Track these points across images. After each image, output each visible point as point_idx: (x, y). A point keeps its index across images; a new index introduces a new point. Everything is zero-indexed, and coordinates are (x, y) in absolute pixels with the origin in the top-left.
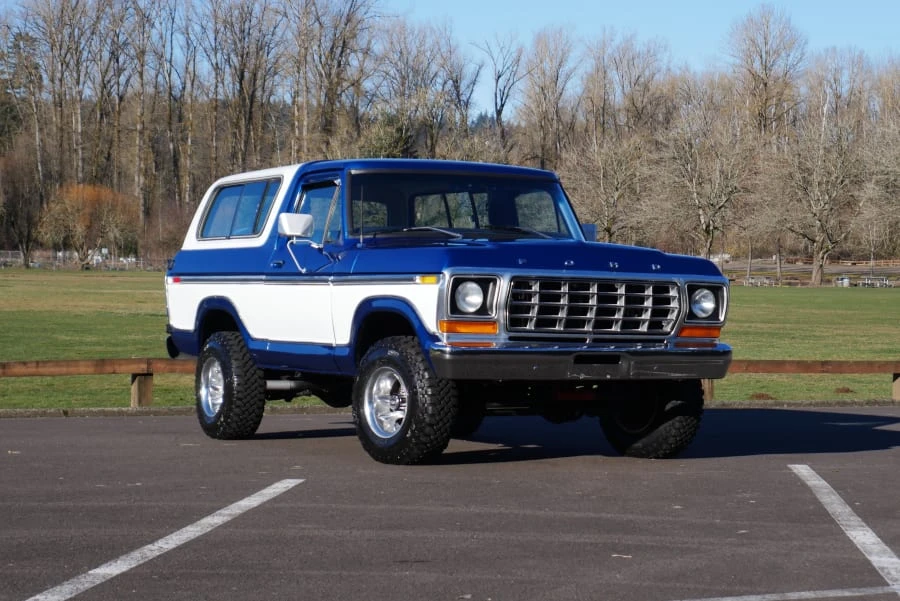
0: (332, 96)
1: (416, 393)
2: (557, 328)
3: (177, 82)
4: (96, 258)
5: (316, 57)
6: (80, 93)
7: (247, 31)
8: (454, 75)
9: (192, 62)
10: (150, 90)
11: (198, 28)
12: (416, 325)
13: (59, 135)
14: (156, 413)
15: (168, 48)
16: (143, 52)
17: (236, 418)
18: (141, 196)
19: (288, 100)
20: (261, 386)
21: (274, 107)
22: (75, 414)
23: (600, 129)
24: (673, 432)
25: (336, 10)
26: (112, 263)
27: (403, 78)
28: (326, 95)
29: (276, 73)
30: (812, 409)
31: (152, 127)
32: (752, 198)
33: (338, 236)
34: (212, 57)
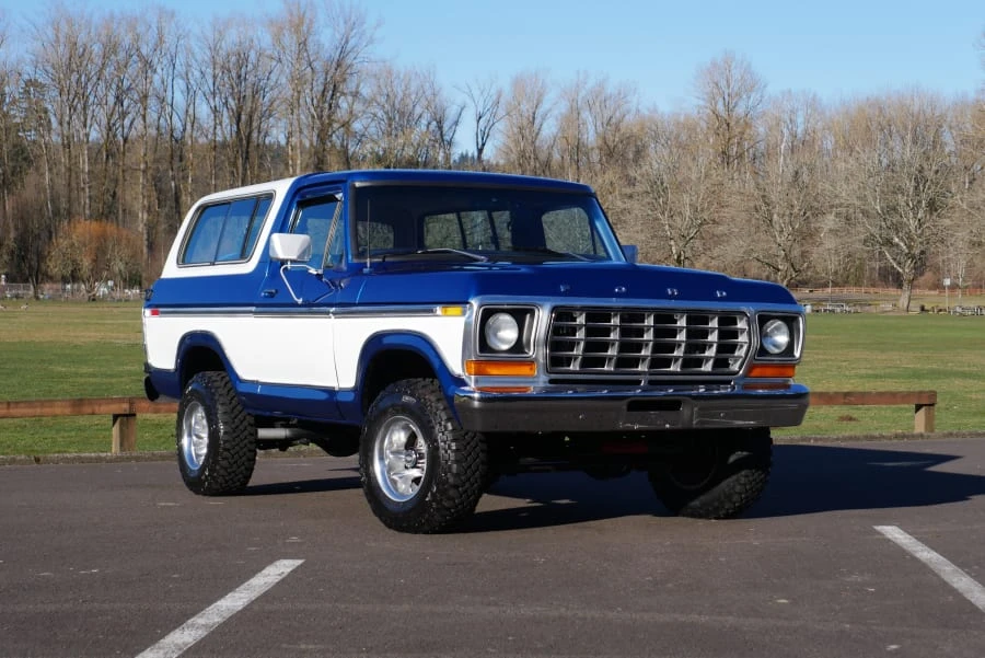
0: (323, 136)
1: (437, 448)
2: (606, 368)
3: (178, 125)
4: (102, 290)
5: (309, 100)
6: (87, 135)
7: (243, 75)
8: (438, 117)
9: (192, 106)
10: (153, 132)
11: (197, 74)
12: (436, 365)
13: (67, 174)
14: (137, 459)
15: (169, 93)
16: (146, 97)
17: (222, 472)
18: (145, 232)
19: (283, 142)
20: (252, 434)
21: (269, 148)
22: (47, 461)
23: (575, 167)
24: (738, 488)
25: (327, 55)
26: (118, 294)
27: (390, 119)
28: (318, 136)
29: (270, 116)
30: (843, 445)
31: (154, 166)
32: (720, 229)
33: (341, 261)
34: (211, 101)
